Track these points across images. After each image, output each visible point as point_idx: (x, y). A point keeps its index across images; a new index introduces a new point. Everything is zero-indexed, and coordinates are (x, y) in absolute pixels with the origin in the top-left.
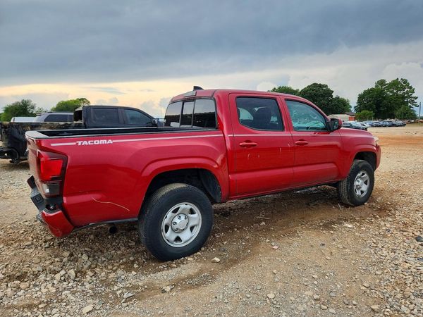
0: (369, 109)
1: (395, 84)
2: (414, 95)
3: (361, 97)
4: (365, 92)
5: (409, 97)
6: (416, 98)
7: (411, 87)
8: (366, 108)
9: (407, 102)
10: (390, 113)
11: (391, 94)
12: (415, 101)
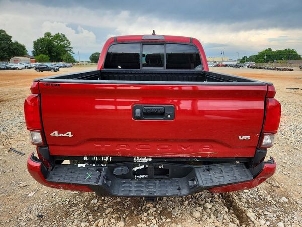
0: (44, 54)
1: (58, 37)
2: (71, 46)
3: (36, 44)
4: (38, 40)
5: (68, 47)
6: (72, 48)
7: (68, 41)
8: (42, 52)
9: (68, 51)
10: (59, 57)
11: (57, 44)
12: (72, 50)
